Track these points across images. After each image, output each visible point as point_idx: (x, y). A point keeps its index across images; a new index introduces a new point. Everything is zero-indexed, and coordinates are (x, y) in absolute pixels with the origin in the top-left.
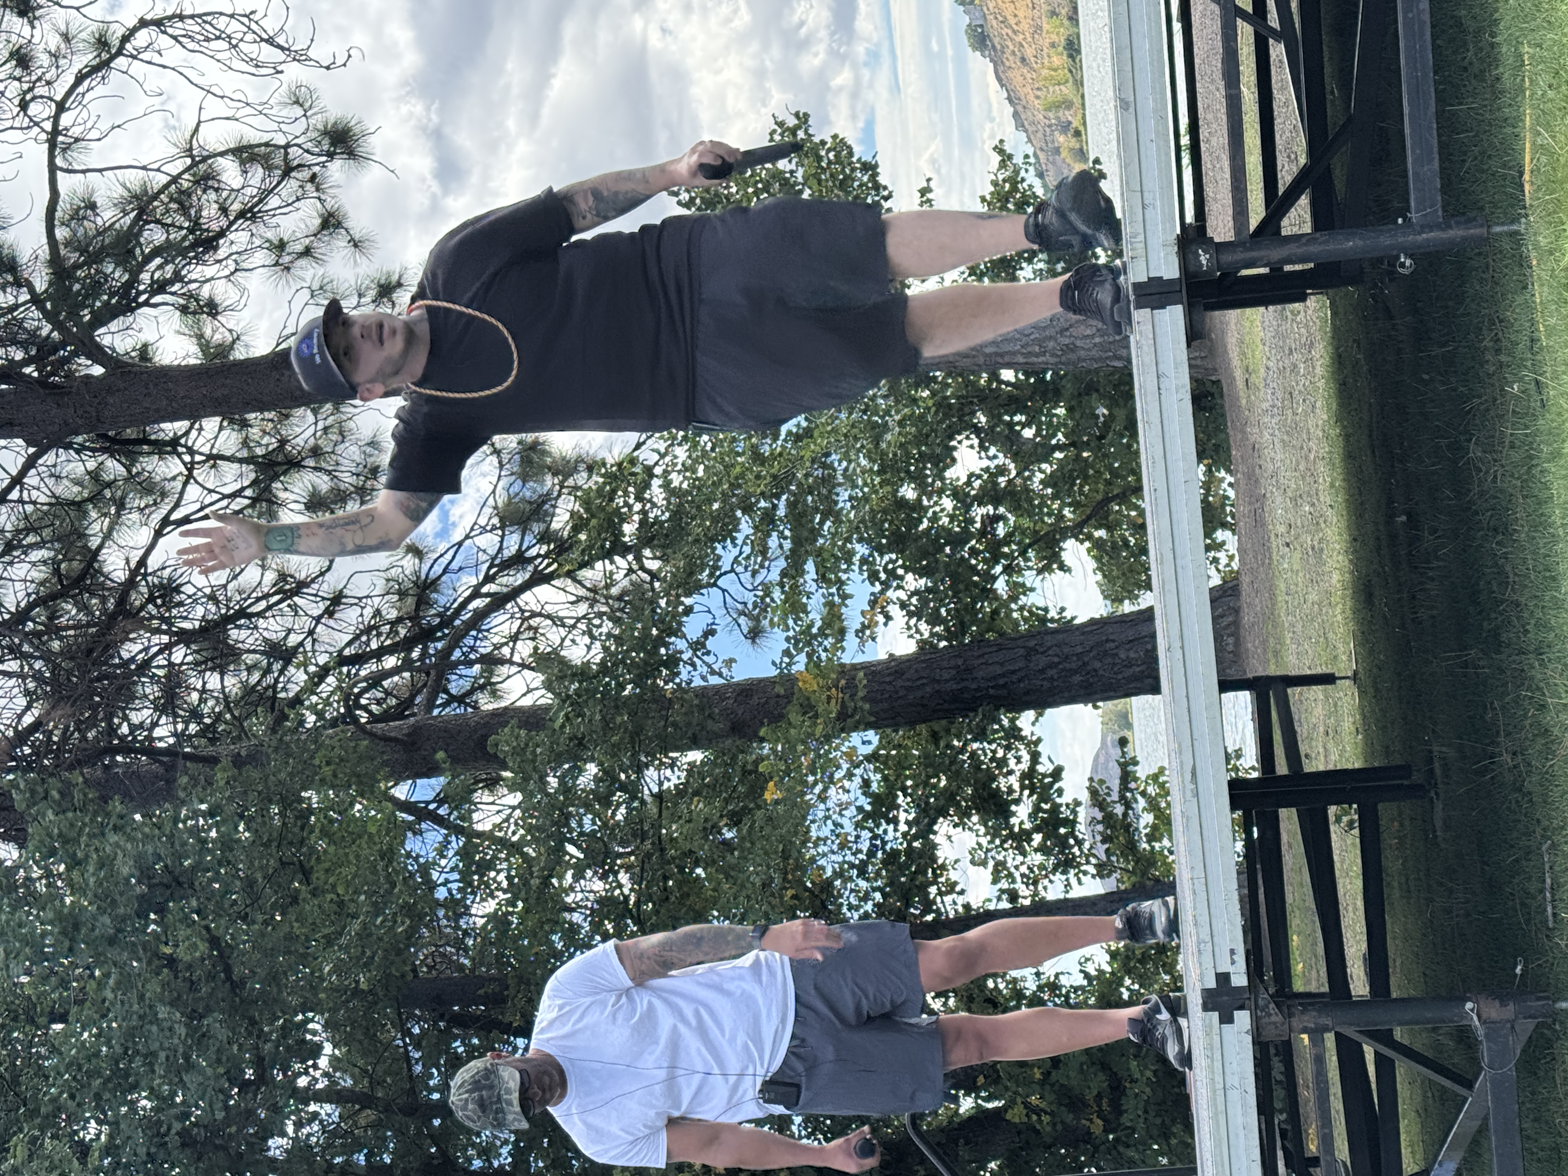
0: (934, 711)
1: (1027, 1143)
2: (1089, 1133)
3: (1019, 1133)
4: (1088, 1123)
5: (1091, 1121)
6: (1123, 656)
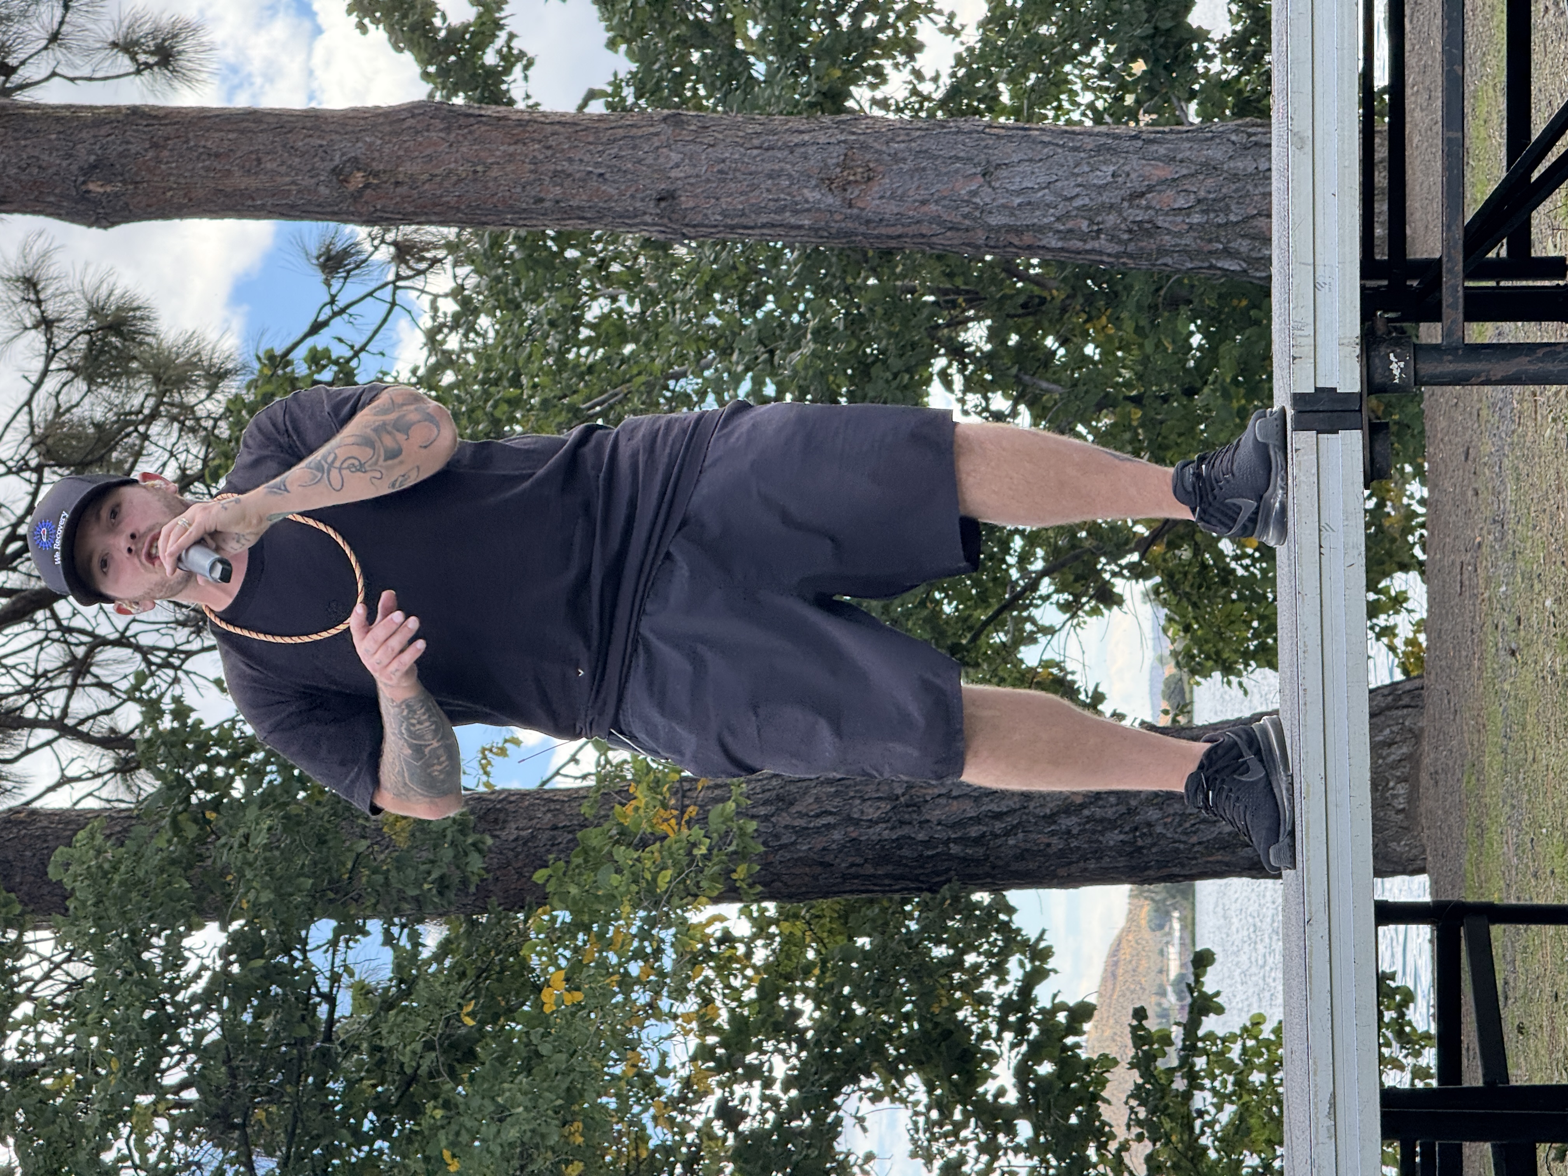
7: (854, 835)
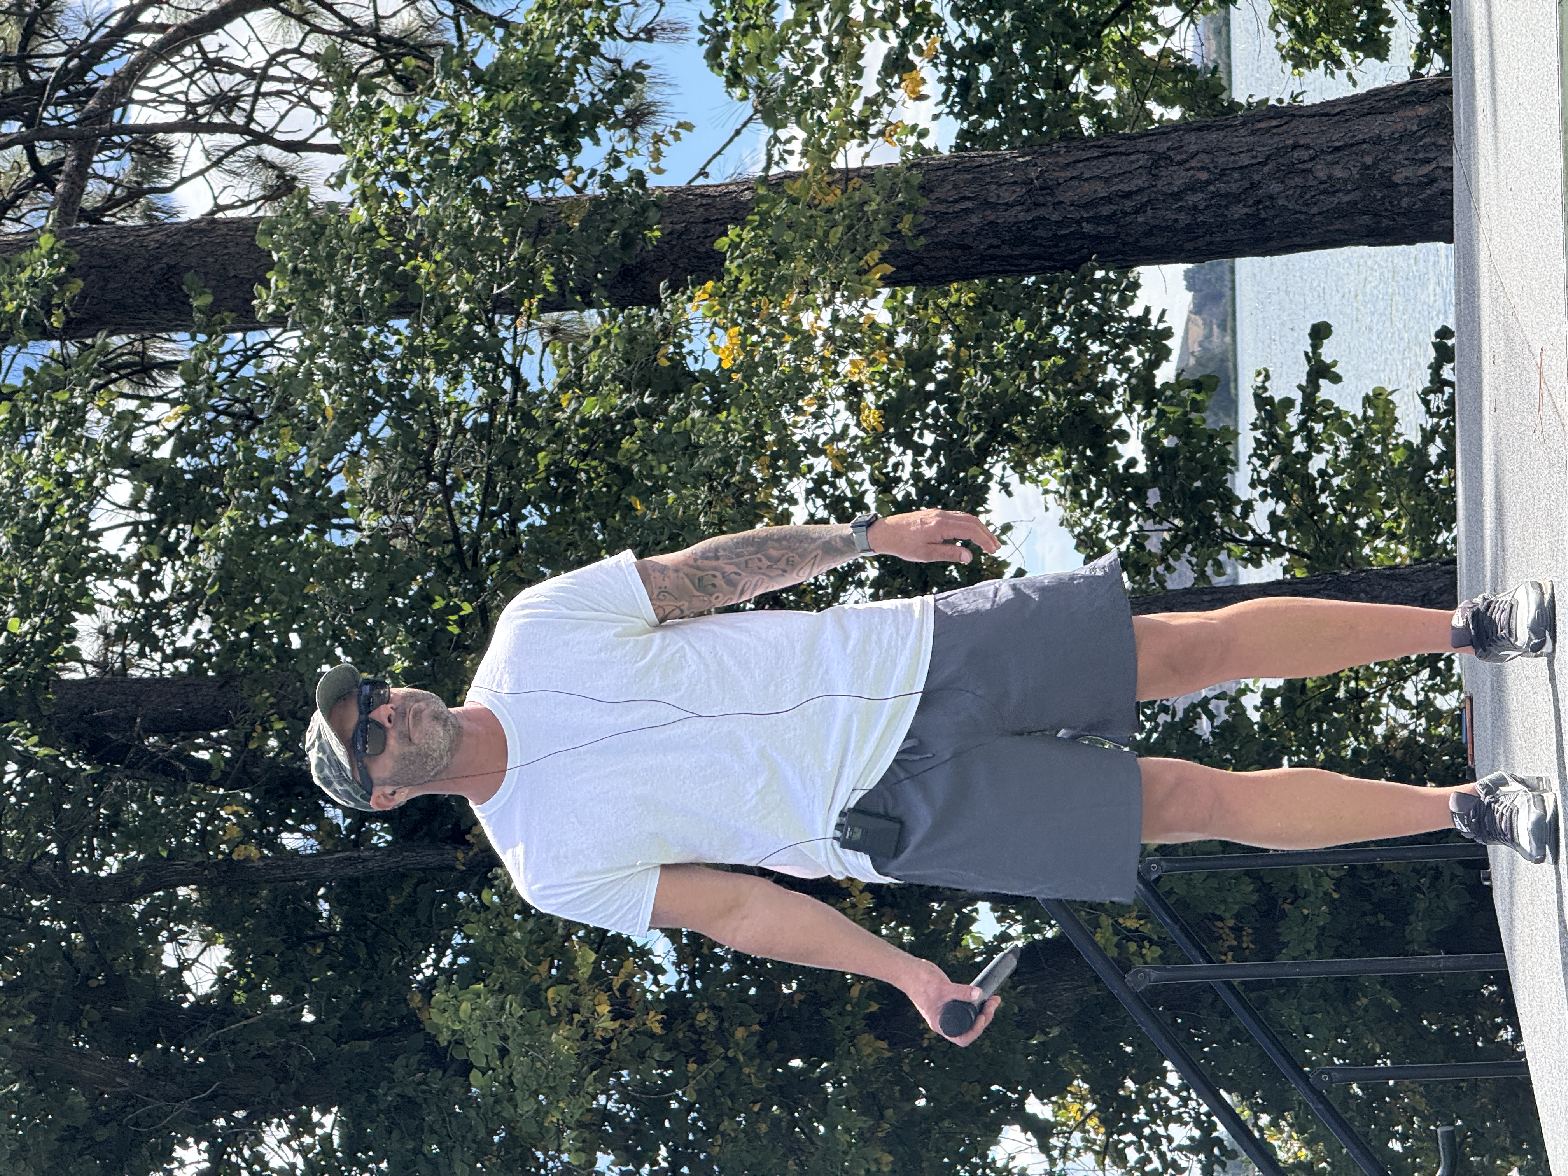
6: (1322, 175)
7: (992, 218)
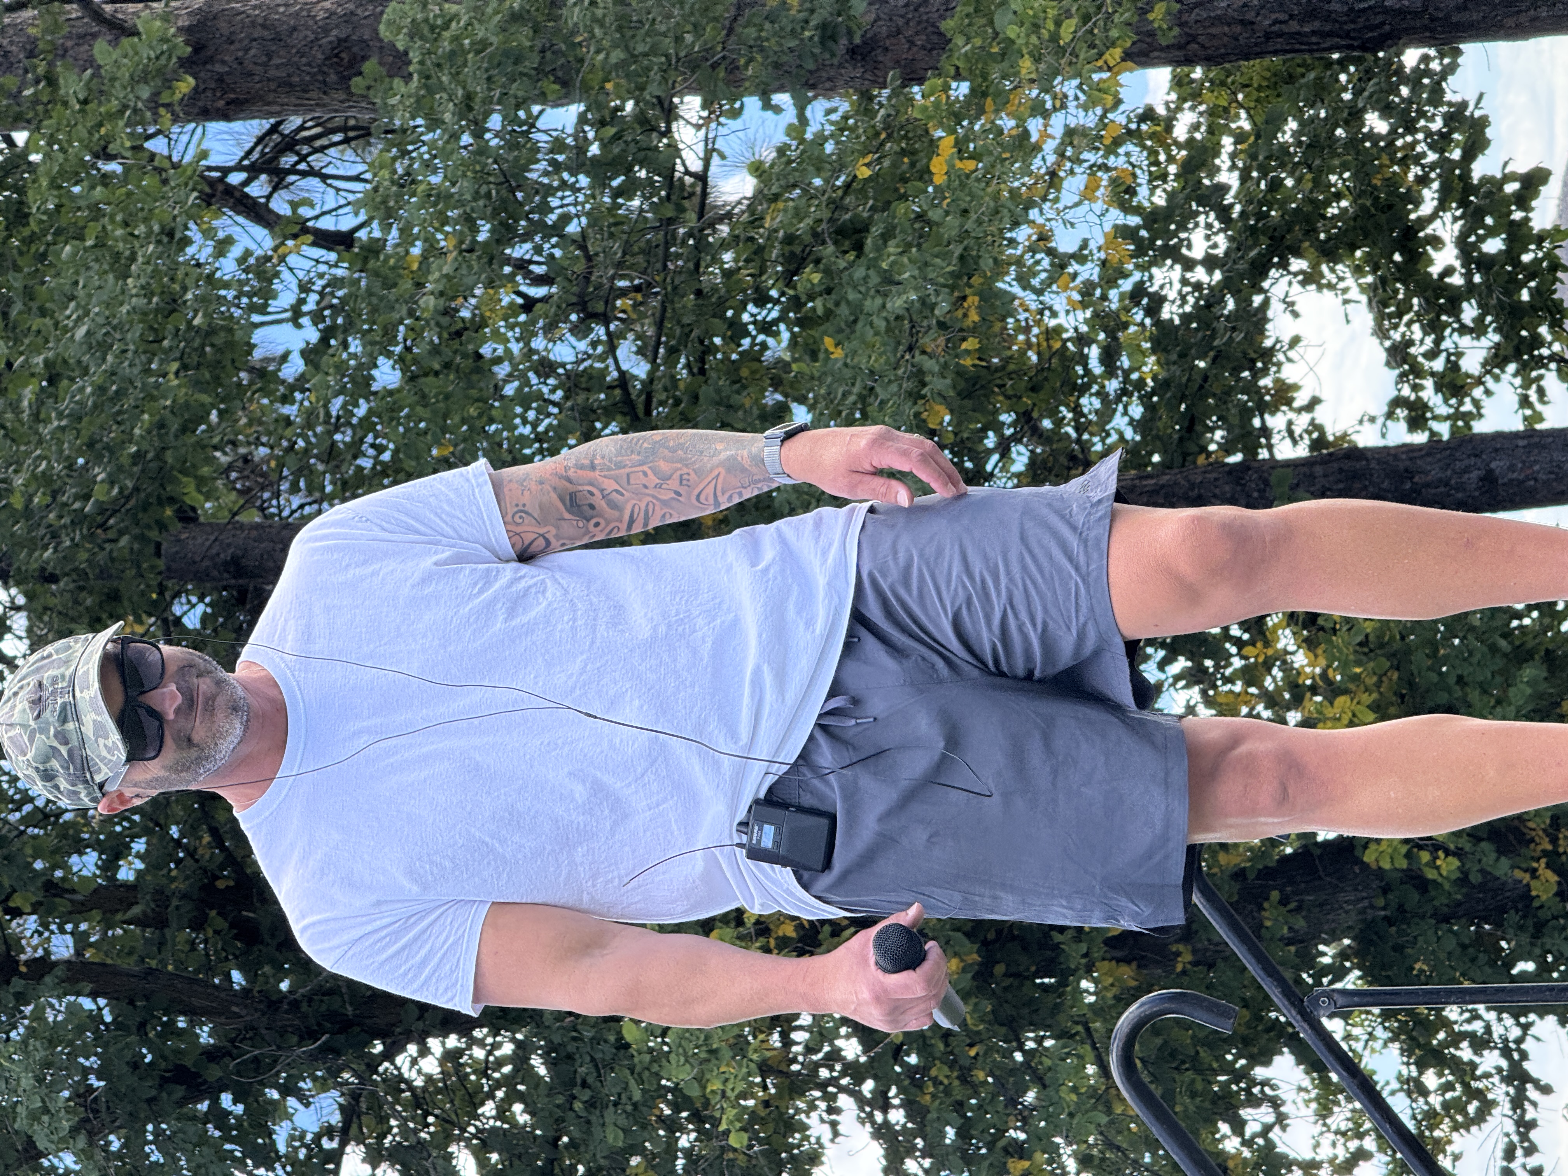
0: (1268, 36)
1: (1401, 908)
2: (1526, 896)
3: (1386, 890)
4: (1527, 877)
5: (1533, 873)
